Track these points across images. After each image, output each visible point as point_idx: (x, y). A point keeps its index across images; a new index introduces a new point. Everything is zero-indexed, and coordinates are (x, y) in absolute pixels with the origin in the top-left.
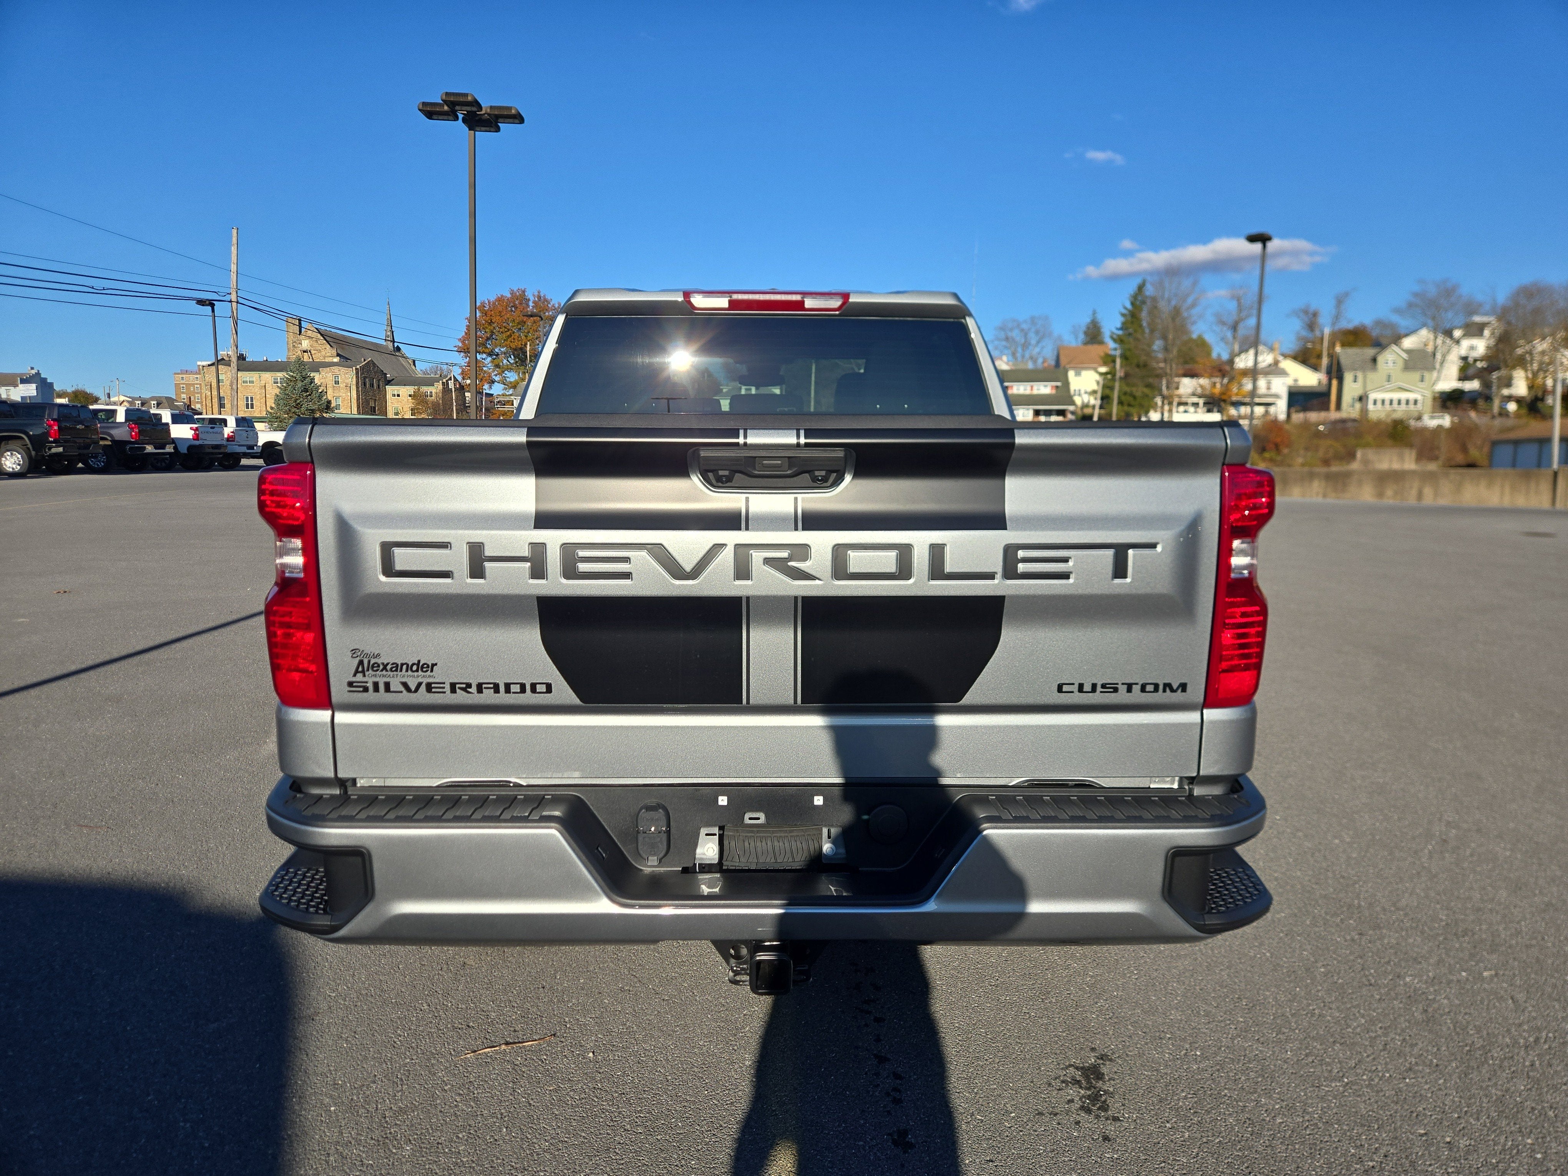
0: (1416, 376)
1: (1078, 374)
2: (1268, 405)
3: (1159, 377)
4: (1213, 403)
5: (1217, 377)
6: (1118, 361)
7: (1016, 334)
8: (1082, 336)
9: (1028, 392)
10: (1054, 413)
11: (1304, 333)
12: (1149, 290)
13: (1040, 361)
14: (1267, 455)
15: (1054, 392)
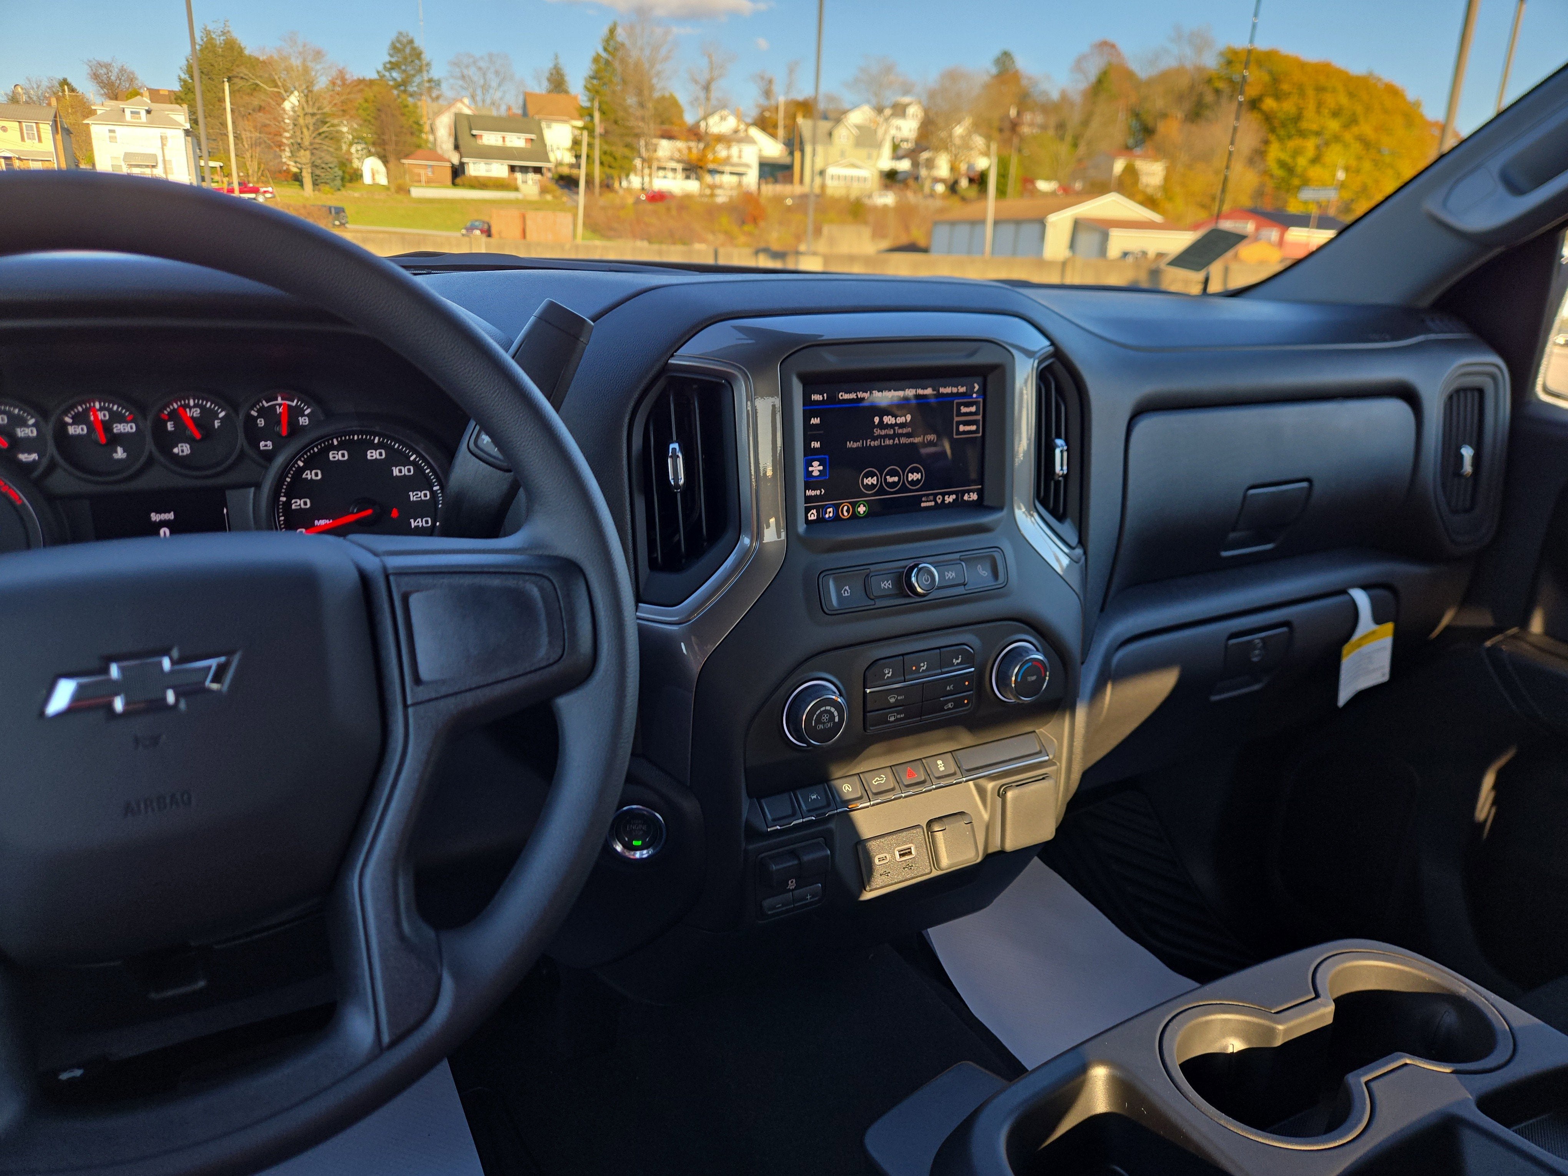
0: (863, 152)
1: (549, 127)
2: (740, 174)
3: (638, 136)
4: (693, 169)
5: (692, 140)
6: (597, 115)
7: (472, 72)
8: (545, 84)
9: (500, 143)
10: (530, 170)
11: (762, 101)
12: (621, 35)
13: (503, 108)
14: (746, 228)
15: (529, 146)
